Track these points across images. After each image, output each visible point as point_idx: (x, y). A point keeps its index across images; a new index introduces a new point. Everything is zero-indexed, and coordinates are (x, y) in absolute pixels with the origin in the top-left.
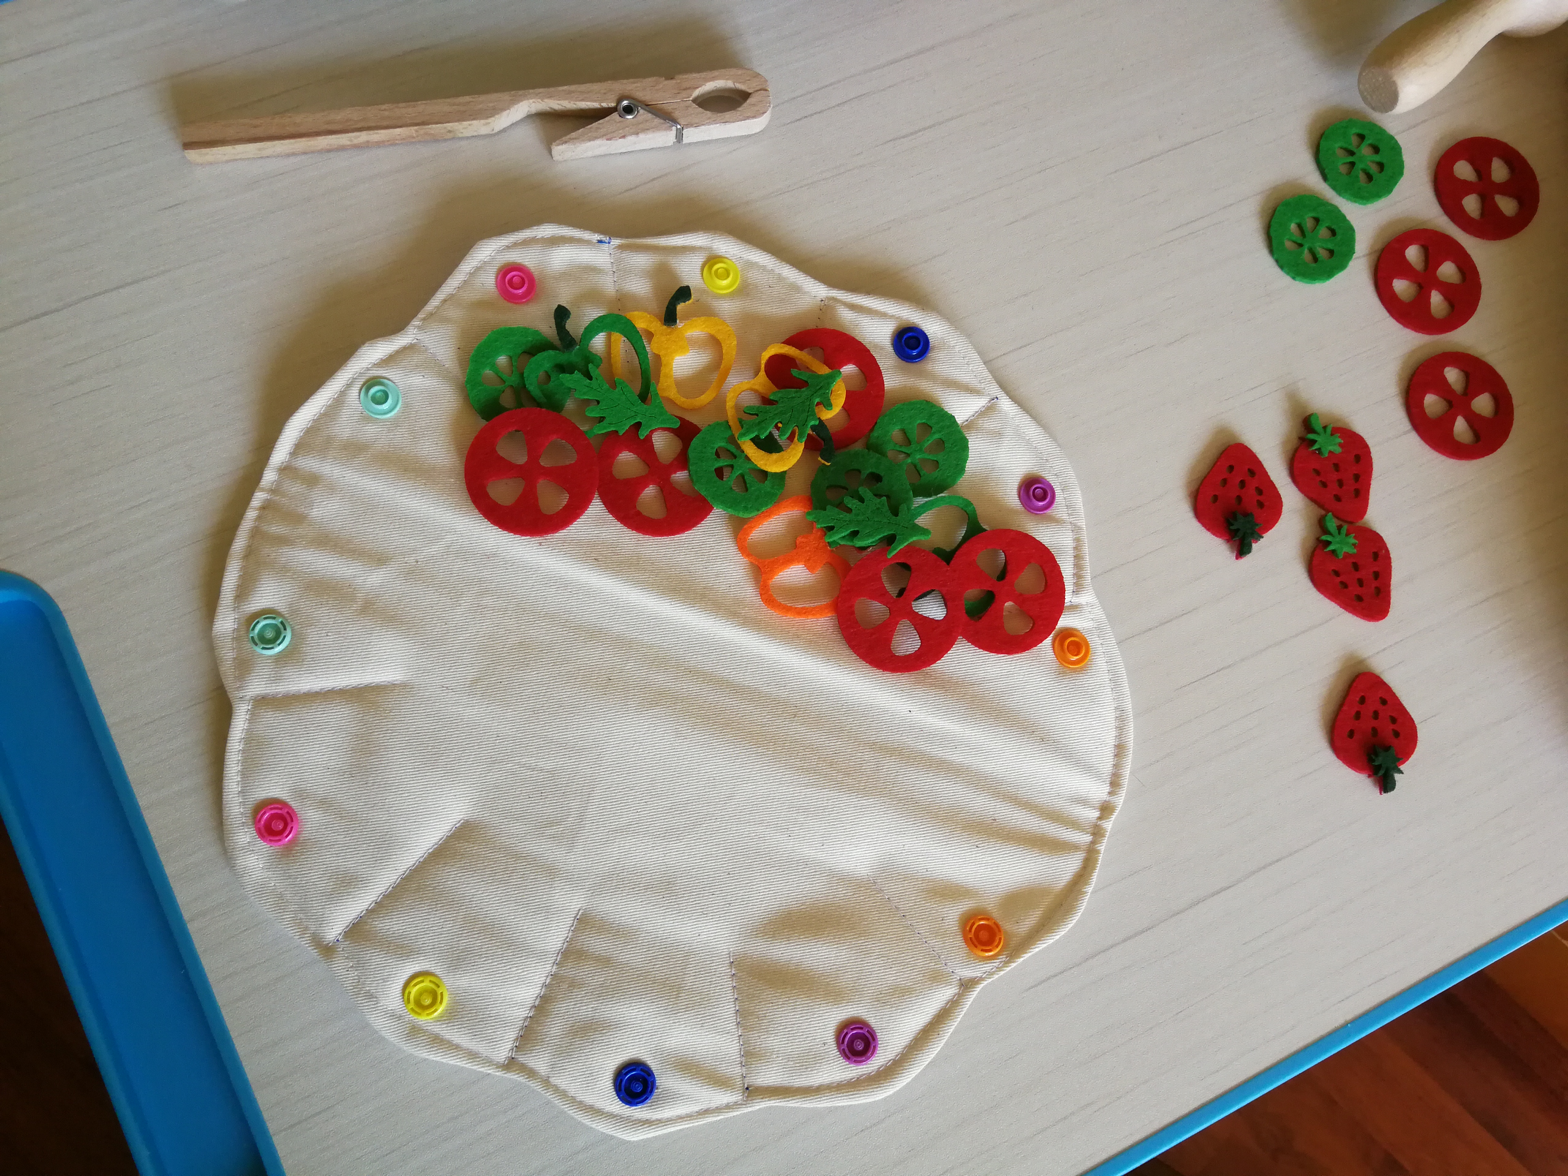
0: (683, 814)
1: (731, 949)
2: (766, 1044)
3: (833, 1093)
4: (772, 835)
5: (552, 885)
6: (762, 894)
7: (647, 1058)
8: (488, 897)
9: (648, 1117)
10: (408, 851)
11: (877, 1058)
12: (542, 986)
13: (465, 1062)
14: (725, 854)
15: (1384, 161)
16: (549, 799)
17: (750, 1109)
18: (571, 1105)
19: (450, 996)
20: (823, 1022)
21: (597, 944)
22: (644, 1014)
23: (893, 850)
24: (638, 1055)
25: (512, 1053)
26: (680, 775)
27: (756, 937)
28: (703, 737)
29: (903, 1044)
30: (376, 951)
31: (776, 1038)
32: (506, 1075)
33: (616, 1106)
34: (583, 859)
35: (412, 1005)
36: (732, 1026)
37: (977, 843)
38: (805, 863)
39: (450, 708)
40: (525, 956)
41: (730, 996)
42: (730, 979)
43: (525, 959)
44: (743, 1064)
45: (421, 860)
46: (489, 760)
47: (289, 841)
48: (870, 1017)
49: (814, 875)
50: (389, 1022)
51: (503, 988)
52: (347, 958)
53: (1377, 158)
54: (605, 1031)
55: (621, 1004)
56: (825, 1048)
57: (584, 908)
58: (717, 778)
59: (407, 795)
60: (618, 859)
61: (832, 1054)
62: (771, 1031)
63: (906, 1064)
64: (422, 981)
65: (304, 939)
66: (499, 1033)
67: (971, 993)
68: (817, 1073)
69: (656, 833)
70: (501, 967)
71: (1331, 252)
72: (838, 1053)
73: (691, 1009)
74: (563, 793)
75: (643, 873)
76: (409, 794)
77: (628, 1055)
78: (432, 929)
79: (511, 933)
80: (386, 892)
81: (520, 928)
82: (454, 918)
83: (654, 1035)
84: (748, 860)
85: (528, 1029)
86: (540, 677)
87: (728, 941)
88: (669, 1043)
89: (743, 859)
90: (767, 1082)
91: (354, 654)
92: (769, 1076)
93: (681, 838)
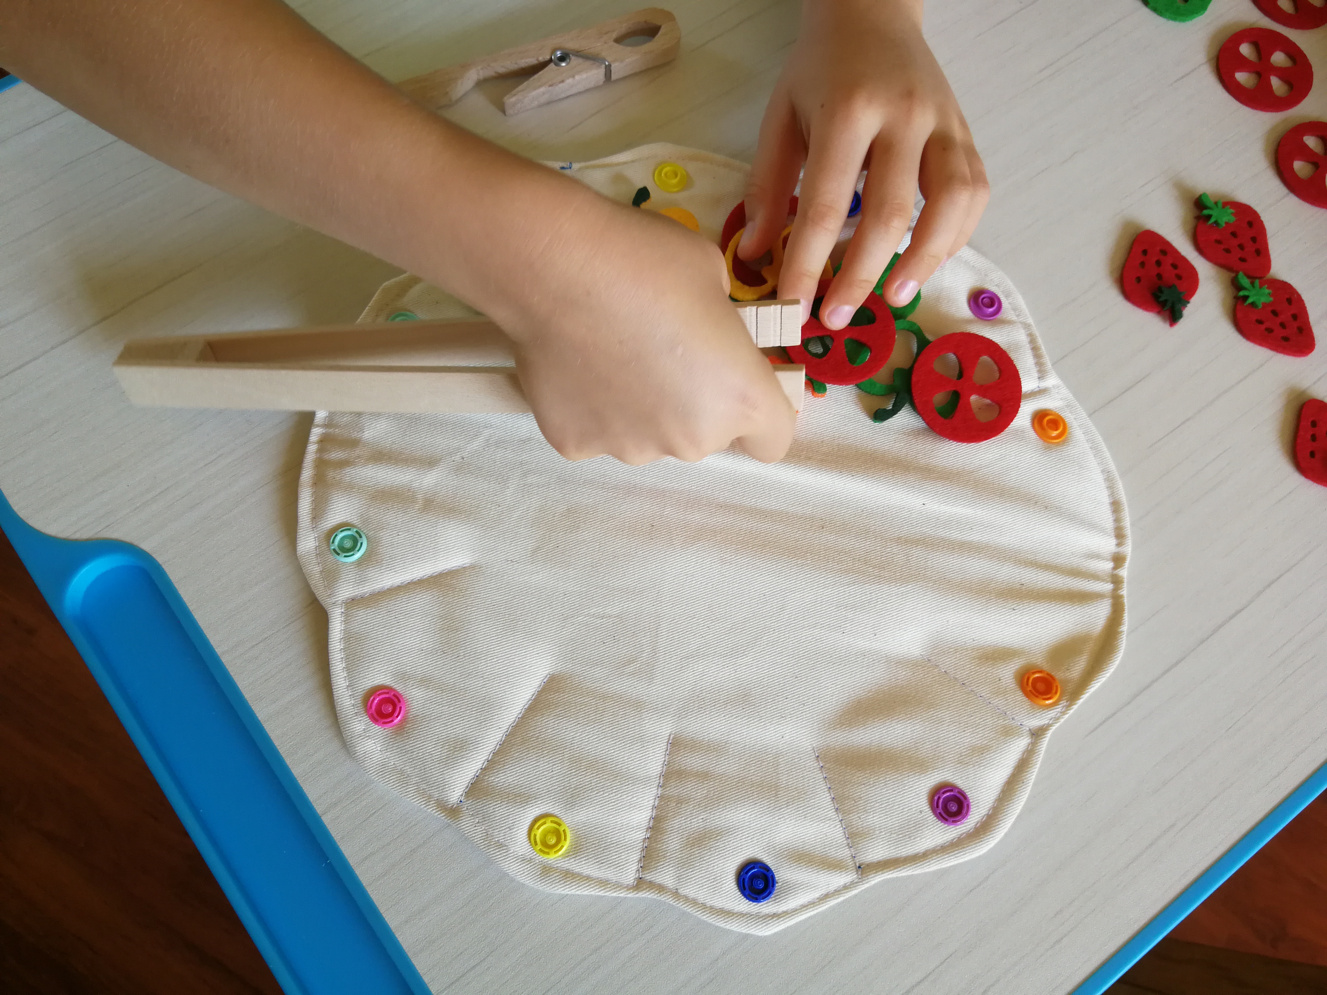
0: (744, 632)
1: (814, 745)
2: (867, 822)
3: (939, 855)
4: (827, 635)
5: (641, 716)
6: (830, 690)
7: (762, 855)
8: (587, 737)
9: (775, 911)
10: (507, 710)
11: (972, 816)
12: (652, 809)
13: (597, 890)
14: (789, 660)
16: (621, 641)
17: (866, 886)
18: (703, 910)
19: (572, 832)
20: (915, 792)
21: (693, 762)
22: (750, 815)
23: (939, 627)
24: (753, 855)
25: (639, 873)
26: (733, 597)
27: (834, 729)
28: (747, 560)
29: (992, 799)
30: (497, 803)
31: (875, 815)
32: (637, 895)
33: (744, 905)
34: (663, 688)
35: (539, 847)
36: (832, 813)
37: (1012, 607)
38: (863, 655)
39: (517, 578)
40: (631, 783)
41: (823, 786)
42: (819, 772)
43: (631, 786)
44: (851, 845)
45: (520, 716)
46: (562, 617)
47: (400, 721)
48: (956, 779)
49: (873, 664)
50: (522, 866)
51: (619, 815)
52: (472, 815)
54: (719, 837)
55: (727, 810)
56: (922, 815)
57: (673, 732)
58: (767, 594)
59: (496, 660)
60: (695, 682)
61: (930, 820)
62: (869, 809)
63: (1001, 816)
64: (544, 823)
65: (430, 807)
66: (623, 857)
68: (920, 840)
69: (723, 653)
70: (612, 797)
72: (935, 818)
73: (791, 804)
74: (634, 632)
75: (720, 690)
76: (498, 659)
77: (744, 855)
78: (543, 774)
79: (613, 765)
80: (495, 750)
81: (622, 760)
82: (560, 761)
83: (764, 833)
84: (811, 661)
85: (649, 849)
86: (591, 536)
87: (810, 737)
88: (778, 838)
89: (807, 662)
90: (876, 857)
91: (425, 547)
92: (876, 851)
93: (747, 653)
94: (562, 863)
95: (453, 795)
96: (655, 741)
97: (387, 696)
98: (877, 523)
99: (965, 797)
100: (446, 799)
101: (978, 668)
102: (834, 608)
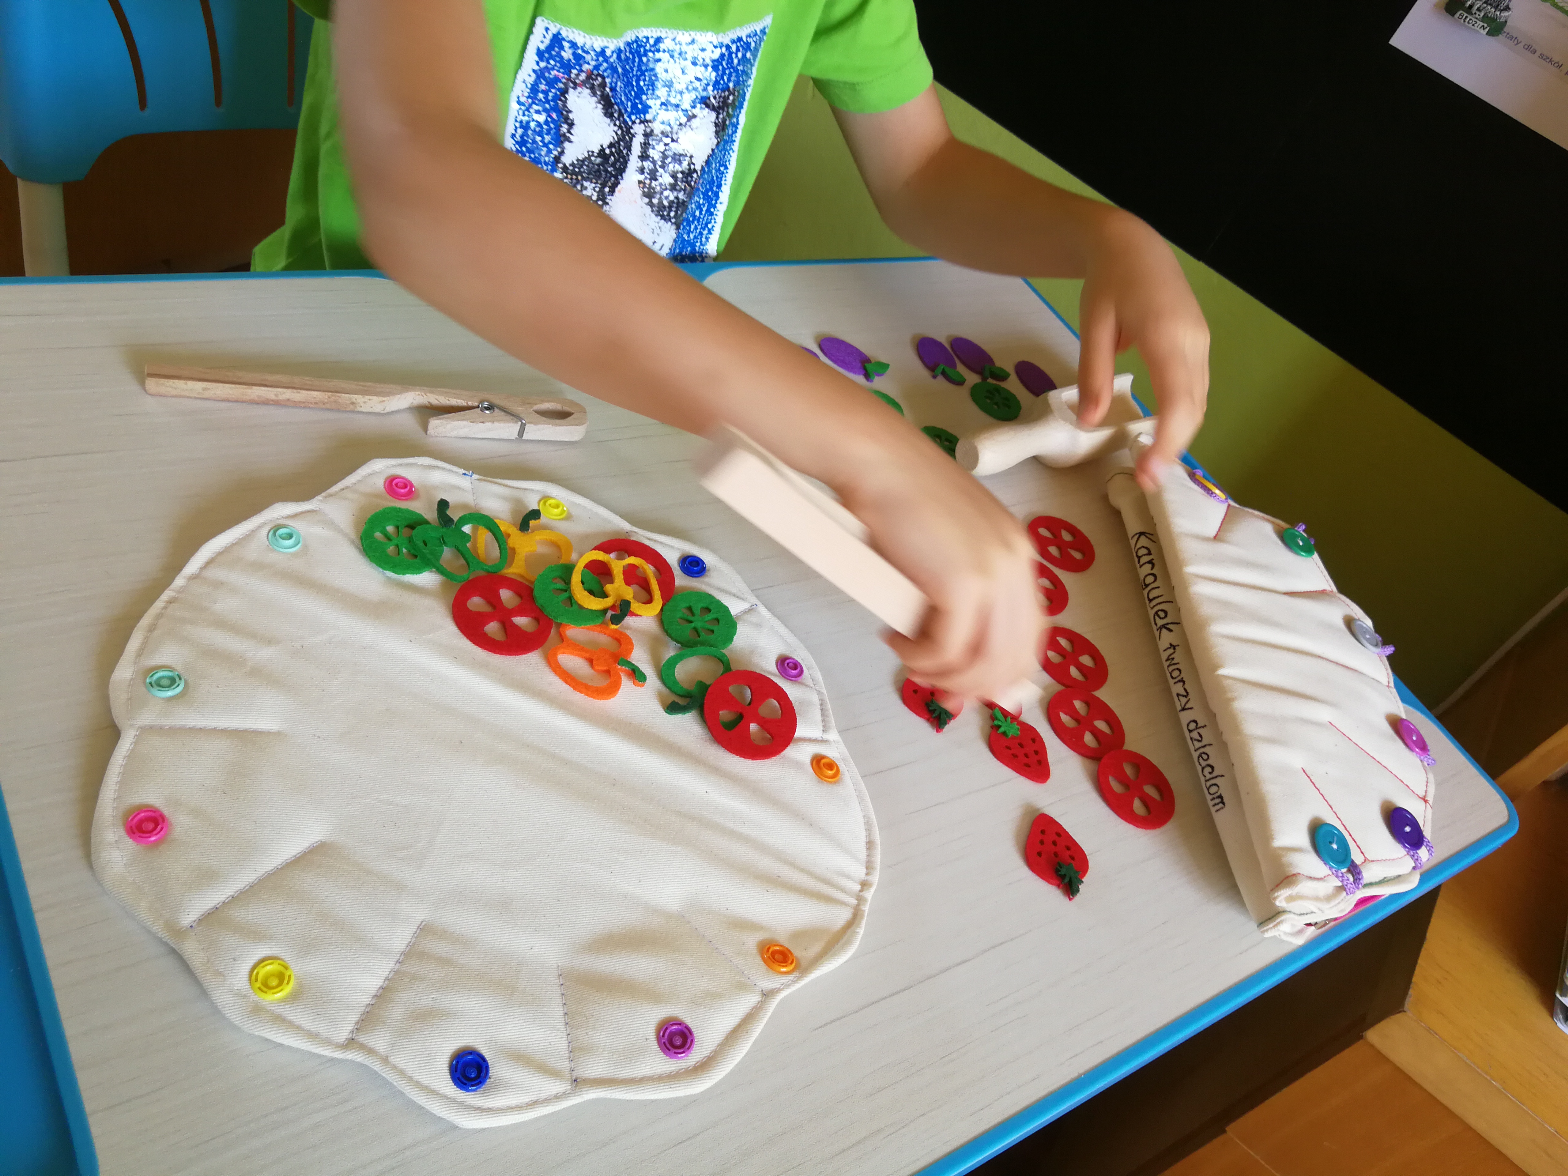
1: (559, 964)
2: (592, 1039)
3: (655, 1083)
4: (596, 871)
5: (399, 897)
7: (483, 1048)
8: (340, 899)
9: (478, 1105)
11: (694, 1053)
12: (385, 979)
16: (401, 828)
17: (578, 1098)
18: (409, 1083)
19: (297, 981)
20: (645, 1020)
21: (438, 948)
22: (481, 1006)
23: (698, 890)
24: (474, 1044)
25: (353, 1034)
27: (581, 953)
29: (716, 1041)
31: (602, 1034)
32: (345, 1054)
33: (450, 1088)
34: (429, 878)
35: (258, 985)
38: (625, 896)
40: (371, 950)
41: (558, 1000)
42: (559, 988)
43: (370, 953)
44: (571, 1059)
45: (279, 867)
47: (157, 839)
48: (686, 1018)
49: (632, 906)
50: (235, 1001)
51: (350, 974)
52: (199, 935)
54: (445, 1019)
55: (460, 996)
56: (647, 1041)
57: (426, 920)
59: (273, 811)
60: (461, 879)
61: (654, 1048)
62: (598, 1027)
63: (722, 1059)
64: (271, 964)
65: (157, 925)
66: (343, 1016)
67: (772, 1001)
68: (639, 1065)
70: (348, 955)
72: (659, 1048)
73: (524, 1005)
75: (483, 893)
77: (464, 1042)
78: (286, 919)
79: (359, 930)
80: (242, 889)
81: (369, 927)
83: (490, 1027)
84: (575, 890)
85: (370, 1013)
86: (402, 735)
87: (557, 956)
88: (503, 1035)
89: (571, 889)
90: (594, 1074)
91: (239, 703)
92: (595, 1068)
94: (276, 1008)
95: (187, 918)
96: (407, 924)
97: (152, 815)
98: (663, 796)
99: (692, 1035)
100: (177, 919)
101: (727, 931)
102: (608, 849)
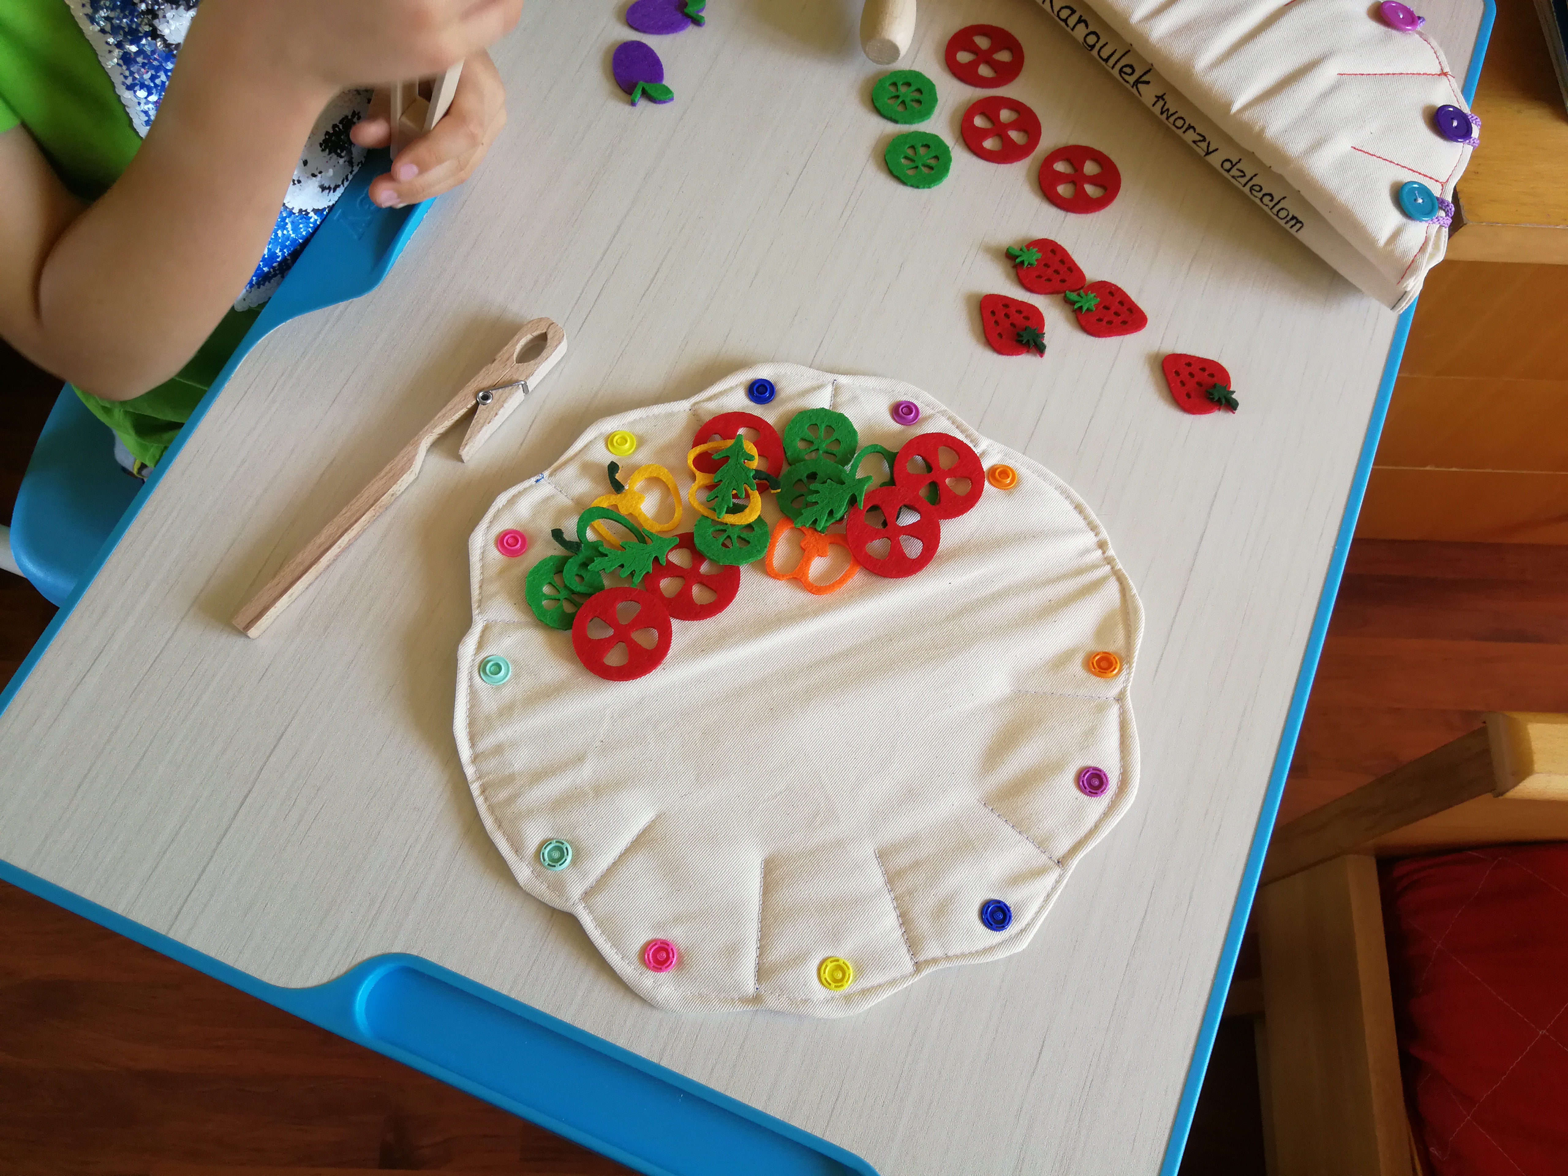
1: (977, 798)
2: (1045, 829)
3: (1106, 820)
4: (940, 715)
5: (846, 851)
6: (965, 752)
7: (989, 896)
8: (818, 888)
9: (1020, 928)
10: (750, 904)
11: (1111, 781)
12: (895, 910)
13: (892, 990)
15: (919, 86)
17: (1071, 872)
18: (973, 957)
19: (849, 961)
20: (1065, 787)
21: (903, 860)
22: (965, 872)
23: (1013, 664)
24: (983, 898)
25: (913, 960)
27: (984, 778)
28: (853, 695)
29: (1117, 760)
30: (785, 973)
31: (1047, 820)
32: (922, 975)
33: (997, 937)
34: (850, 821)
35: (833, 985)
37: (1053, 620)
38: (973, 714)
39: (697, 805)
40: (869, 901)
41: (1000, 822)
42: (992, 814)
43: (871, 903)
44: (1044, 851)
45: (761, 903)
46: (746, 814)
47: (677, 959)
48: (1087, 762)
49: (983, 716)
50: (829, 1006)
51: (875, 928)
52: (771, 993)
53: (913, 88)
54: (953, 901)
55: (947, 878)
57: (876, 848)
60: (869, 803)
61: (1085, 800)
62: (1041, 819)
63: (1129, 769)
64: (827, 966)
65: (737, 1007)
66: (896, 955)
67: (1127, 699)
68: (1087, 818)
69: (876, 771)
70: (863, 918)
71: (936, 158)
72: (1088, 797)
73: (987, 847)
75: (891, 798)
76: (720, 871)
77: (977, 903)
78: (804, 933)
79: (849, 896)
80: (758, 937)
81: (852, 889)
82: (811, 916)
83: (981, 879)
84: (940, 740)
85: (909, 939)
86: (732, 742)
87: (972, 794)
88: (993, 876)
89: (937, 742)
90: (1065, 848)
91: (616, 823)
92: (1063, 844)
93: (893, 760)
94: (856, 987)
95: (749, 987)
96: (867, 862)
97: (657, 946)
98: (926, 615)
99: (1100, 771)
100: (745, 993)
101: (1056, 676)
102: (933, 692)
